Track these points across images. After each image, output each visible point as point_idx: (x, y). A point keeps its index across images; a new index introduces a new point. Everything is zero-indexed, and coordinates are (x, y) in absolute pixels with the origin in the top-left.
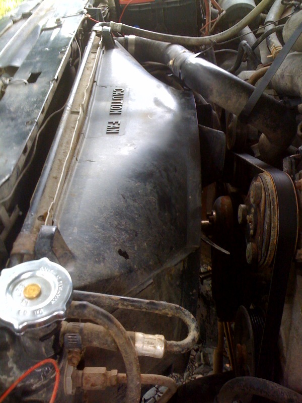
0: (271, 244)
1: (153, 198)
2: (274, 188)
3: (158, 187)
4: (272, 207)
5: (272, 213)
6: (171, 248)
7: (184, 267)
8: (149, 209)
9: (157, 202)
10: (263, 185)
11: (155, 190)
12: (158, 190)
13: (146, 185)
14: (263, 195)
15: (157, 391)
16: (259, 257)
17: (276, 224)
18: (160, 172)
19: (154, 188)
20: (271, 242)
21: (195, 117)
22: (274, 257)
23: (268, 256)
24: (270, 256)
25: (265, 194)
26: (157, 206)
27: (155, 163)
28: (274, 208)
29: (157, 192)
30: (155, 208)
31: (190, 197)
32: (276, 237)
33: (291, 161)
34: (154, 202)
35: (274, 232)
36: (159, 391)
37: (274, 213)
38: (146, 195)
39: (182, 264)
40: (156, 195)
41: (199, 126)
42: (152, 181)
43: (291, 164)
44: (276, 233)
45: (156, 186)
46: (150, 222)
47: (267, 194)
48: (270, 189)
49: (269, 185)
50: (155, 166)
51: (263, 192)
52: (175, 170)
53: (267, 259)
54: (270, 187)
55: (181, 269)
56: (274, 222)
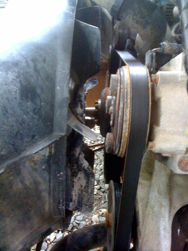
0: (123, 137)
1: (14, 87)
2: (129, 81)
3: (22, 76)
4: (125, 100)
5: (125, 106)
6: (33, 137)
7: (50, 152)
8: (7, 99)
9: (18, 91)
10: (119, 78)
11: (18, 80)
12: (22, 79)
13: (7, 74)
14: (119, 88)
15: (75, 219)
16: (114, 148)
17: (128, 117)
18: (27, 62)
19: (17, 77)
20: (123, 135)
21: (73, 13)
22: (126, 149)
23: (121, 147)
24: (123, 148)
25: (120, 86)
26: (18, 96)
27: (23, 53)
28: (127, 102)
29: (20, 82)
30: (15, 98)
31: (58, 88)
32: (127, 130)
33: (152, 54)
34: (15, 92)
35: (126, 125)
36: (76, 219)
37: (127, 106)
38: (6, 84)
39: (48, 150)
40: (19, 85)
41: (75, 21)
42: (16, 70)
43: (152, 57)
44: (128, 127)
45: (20, 76)
46: (7, 112)
47: (122, 87)
48: (125, 81)
49: (125, 77)
50: (22, 56)
51: (119, 84)
52: (45, 61)
53: (121, 149)
54: (125, 80)
55: (47, 154)
56: (126, 115)
